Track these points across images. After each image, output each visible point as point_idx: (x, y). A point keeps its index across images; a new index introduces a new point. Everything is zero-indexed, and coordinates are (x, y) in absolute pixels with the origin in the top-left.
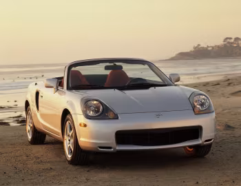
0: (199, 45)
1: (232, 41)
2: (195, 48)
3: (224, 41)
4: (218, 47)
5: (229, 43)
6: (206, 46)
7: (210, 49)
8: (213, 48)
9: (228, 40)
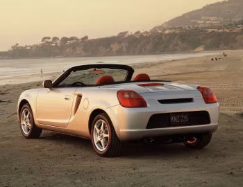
0: (17, 44)
1: (51, 40)
2: (13, 47)
3: (42, 41)
4: (37, 46)
5: (47, 42)
6: (24, 46)
7: (28, 48)
8: (31, 47)
9: (47, 40)
